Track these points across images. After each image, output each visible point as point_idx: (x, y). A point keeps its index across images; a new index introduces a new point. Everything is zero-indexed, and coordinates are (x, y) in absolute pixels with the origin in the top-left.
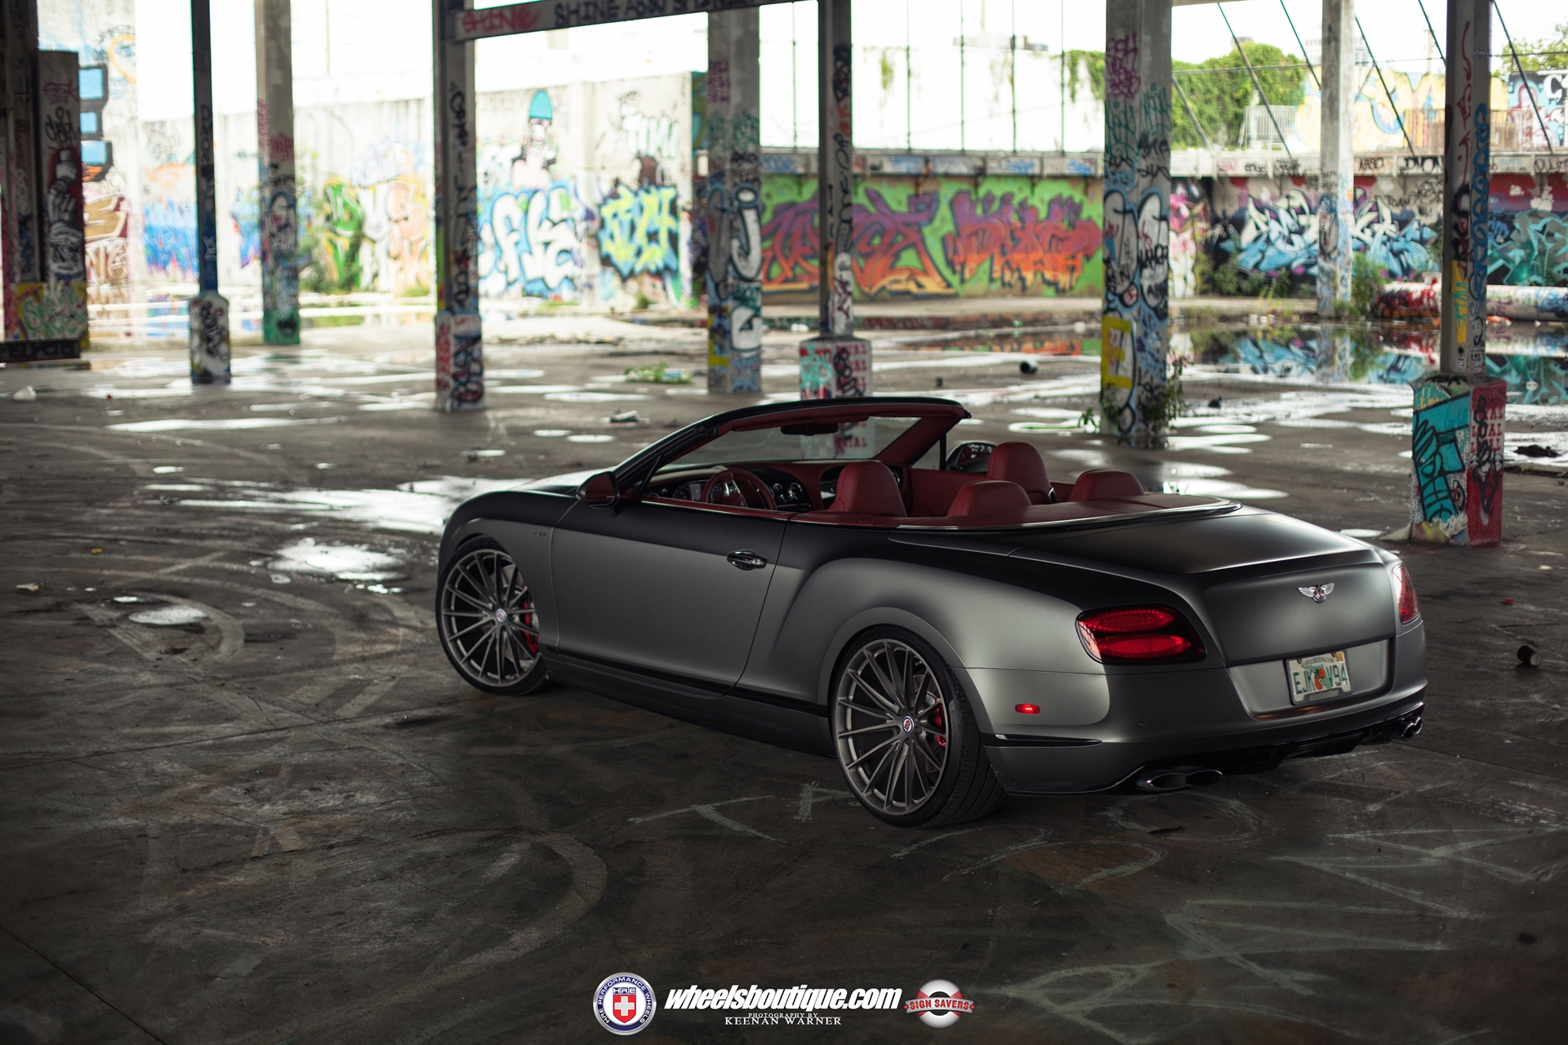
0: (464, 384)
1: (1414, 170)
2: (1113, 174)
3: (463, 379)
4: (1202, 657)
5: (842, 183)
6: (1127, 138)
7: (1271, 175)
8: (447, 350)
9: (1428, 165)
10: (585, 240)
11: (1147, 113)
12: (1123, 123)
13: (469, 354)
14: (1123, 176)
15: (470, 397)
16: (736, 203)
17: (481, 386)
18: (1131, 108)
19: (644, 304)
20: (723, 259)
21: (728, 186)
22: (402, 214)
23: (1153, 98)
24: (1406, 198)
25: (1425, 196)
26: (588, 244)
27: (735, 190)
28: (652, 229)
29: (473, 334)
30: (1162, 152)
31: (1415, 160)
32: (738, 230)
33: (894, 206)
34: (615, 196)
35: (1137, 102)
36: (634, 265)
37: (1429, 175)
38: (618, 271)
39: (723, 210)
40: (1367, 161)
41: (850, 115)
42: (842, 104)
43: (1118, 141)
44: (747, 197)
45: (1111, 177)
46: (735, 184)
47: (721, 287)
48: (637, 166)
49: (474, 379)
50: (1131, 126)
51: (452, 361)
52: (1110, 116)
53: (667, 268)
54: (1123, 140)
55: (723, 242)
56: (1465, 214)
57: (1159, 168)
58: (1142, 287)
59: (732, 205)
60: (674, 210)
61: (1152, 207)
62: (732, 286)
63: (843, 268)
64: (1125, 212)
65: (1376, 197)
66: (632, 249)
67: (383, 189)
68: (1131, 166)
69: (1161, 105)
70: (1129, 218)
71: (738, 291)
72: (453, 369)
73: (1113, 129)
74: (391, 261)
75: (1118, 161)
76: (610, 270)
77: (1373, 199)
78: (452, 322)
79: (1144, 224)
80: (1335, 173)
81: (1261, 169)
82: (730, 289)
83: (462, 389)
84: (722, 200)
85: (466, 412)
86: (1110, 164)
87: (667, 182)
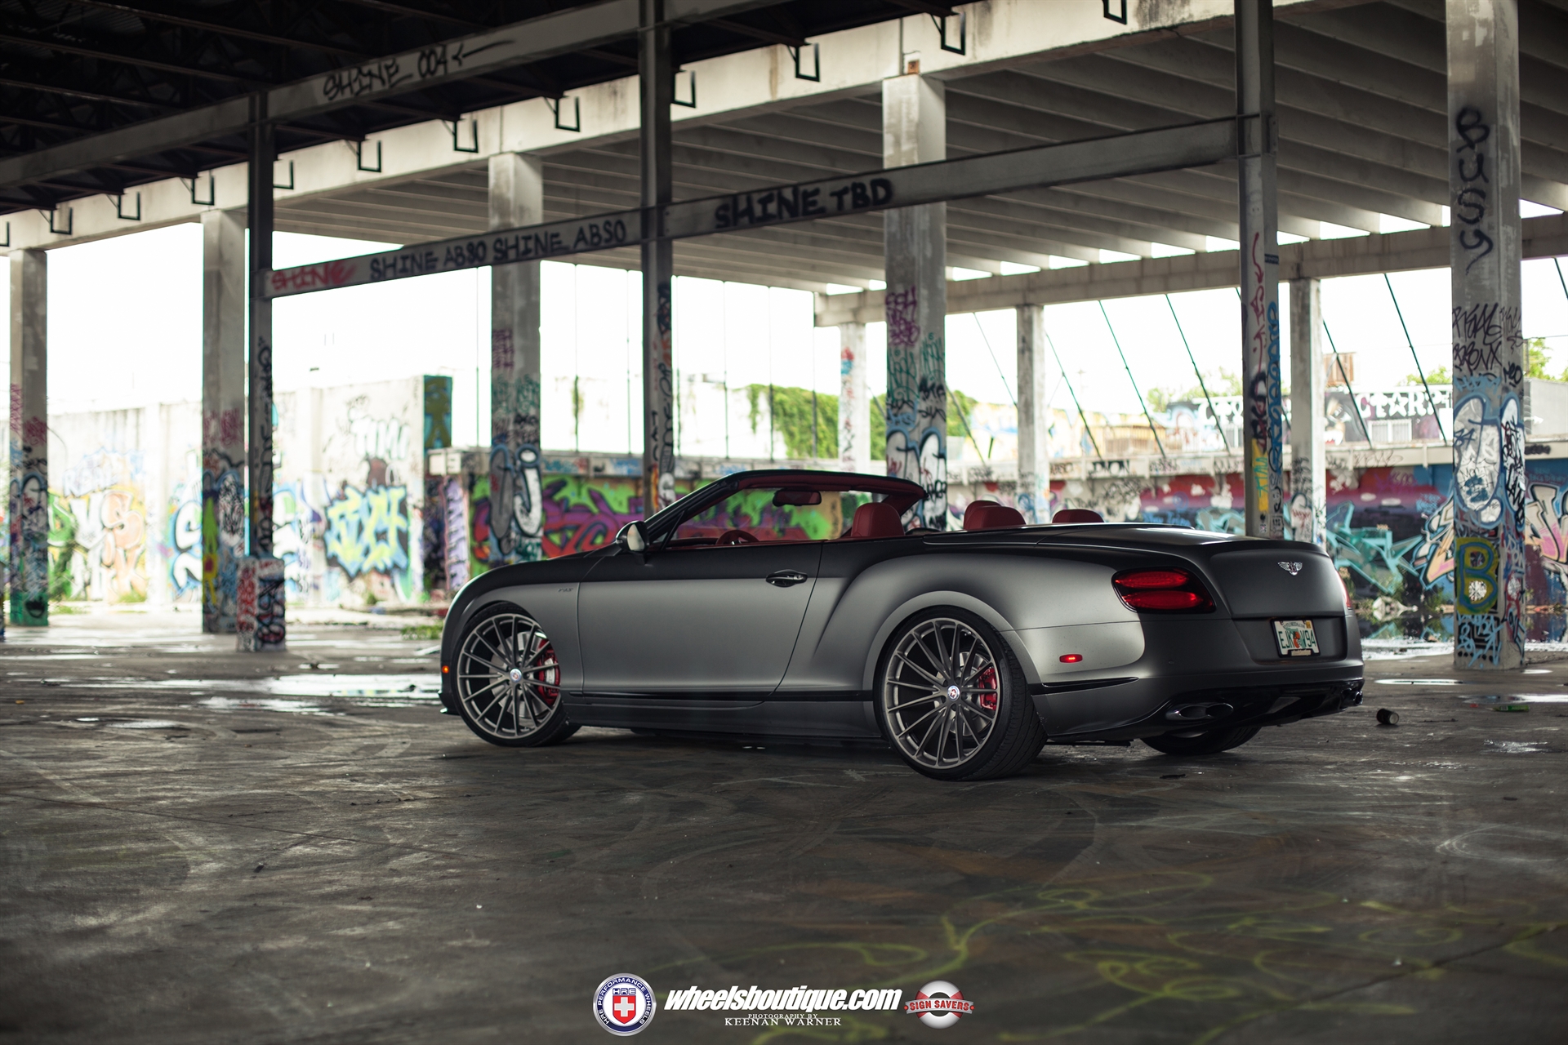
0: (267, 626)
1: (1101, 473)
2: (896, 415)
3: (266, 621)
4: (1213, 609)
5: (665, 409)
6: (907, 382)
7: (965, 482)
8: (252, 592)
9: (1115, 468)
10: (311, 542)
11: (926, 360)
12: (904, 368)
13: (272, 597)
14: (905, 417)
15: (272, 639)
16: (519, 463)
17: (283, 627)
18: (911, 355)
19: (373, 601)
20: (505, 516)
21: (511, 446)
22: (118, 522)
23: (931, 346)
24: (1095, 499)
25: (1113, 497)
26: (314, 545)
27: (518, 450)
28: (381, 529)
29: (276, 578)
30: (939, 396)
31: (1102, 464)
32: (520, 488)
33: (616, 507)
34: (342, 497)
35: (917, 349)
36: (361, 564)
37: (1115, 478)
38: (345, 570)
39: (506, 469)
40: (1056, 467)
41: (670, 347)
42: (665, 337)
43: (899, 385)
44: (529, 457)
45: (893, 418)
46: (518, 445)
47: (504, 542)
48: (366, 468)
49: (277, 620)
50: (912, 371)
51: (256, 603)
52: (892, 363)
53: (396, 566)
54: (904, 384)
55: (506, 499)
56: (1262, 398)
57: (937, 411)
58: (924, 518)
59: (515, 464)
60: (403, 509)
61: (932, 445)
62: (515, 541)
63: (666, 487)
64: (907, 450)
65: (1066, 500)
66: (360, 549)
67: (97, 499)
68: (913, 408)
69: (938, 353)
70: (911, 455)
71: (520, 546)
72: (257, 611)
73: (894, 375)
74: (104, 570)
75: (900, 403)
76: (337, 570)
77: (1063, 502)
78: (257, 564)
79: (925, 460)
80: (1031, 473)
81: (956, 476)
82: (513, 544)
83: (265, 630)
84: (505, 460)
85: (269, 651)
86: (892, 407)
87: (396, 482)
